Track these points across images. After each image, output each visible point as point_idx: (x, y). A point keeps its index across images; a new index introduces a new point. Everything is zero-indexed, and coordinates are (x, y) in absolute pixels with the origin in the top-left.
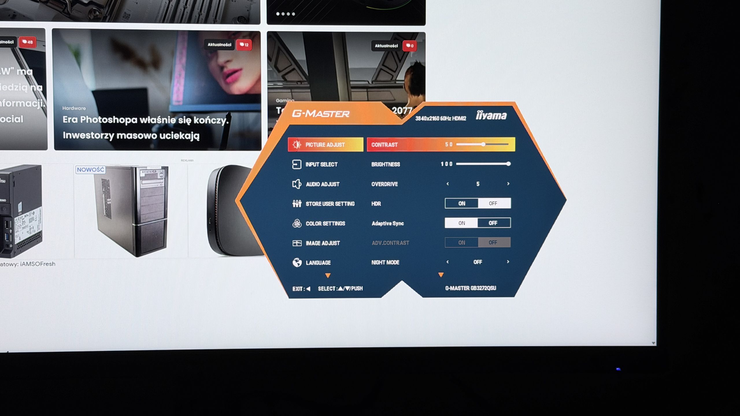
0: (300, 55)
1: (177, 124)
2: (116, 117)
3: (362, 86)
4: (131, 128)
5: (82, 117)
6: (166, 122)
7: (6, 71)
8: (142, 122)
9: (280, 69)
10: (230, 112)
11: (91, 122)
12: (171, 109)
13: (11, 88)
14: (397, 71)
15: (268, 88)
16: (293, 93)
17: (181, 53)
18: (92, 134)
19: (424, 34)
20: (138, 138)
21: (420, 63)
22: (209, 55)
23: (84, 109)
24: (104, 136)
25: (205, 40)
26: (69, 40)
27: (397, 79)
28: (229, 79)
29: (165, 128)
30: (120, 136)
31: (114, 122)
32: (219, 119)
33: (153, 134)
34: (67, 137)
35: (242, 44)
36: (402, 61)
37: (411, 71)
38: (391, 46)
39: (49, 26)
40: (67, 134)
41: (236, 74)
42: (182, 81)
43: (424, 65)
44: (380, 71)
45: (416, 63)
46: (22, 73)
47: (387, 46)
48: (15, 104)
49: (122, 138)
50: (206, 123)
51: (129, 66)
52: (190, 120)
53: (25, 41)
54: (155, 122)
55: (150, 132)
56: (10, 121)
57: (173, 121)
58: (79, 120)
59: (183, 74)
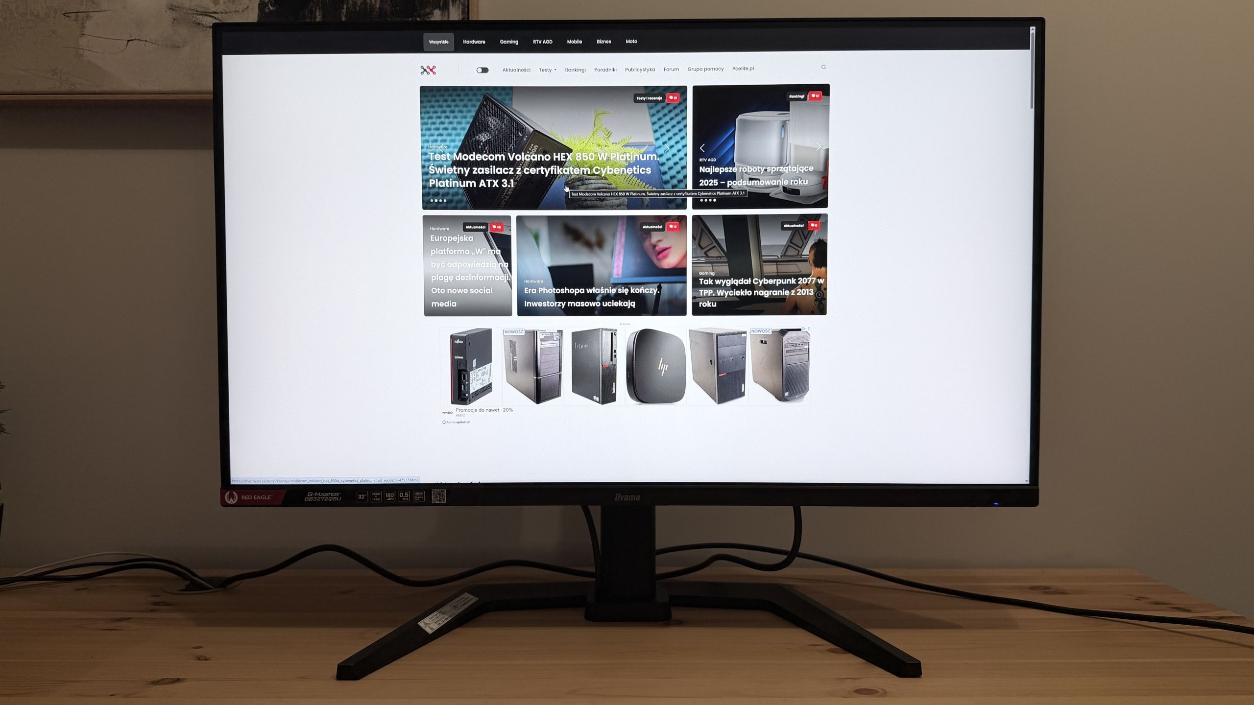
0: (720, 235)
1: (617, 294)
2: (567, 288)
3: (772, 260)
4: (580, 297)
5: (540, 288)
6: (608, 292)
7: (479, 251)
8: (588, 292)
9: (703, 247)
10: (660, 283)
11: (547, 292)
12: (612, 281)
13: (483, 265)
14: (802, 247)
15: (693, 263)
16: (714, 267)
17: (621, 235)
18: (548, 302)
19: (826, 215)
20: (585, 306)
21: (822, 240)
22: (644, 236)
23: (542, 282)
24: (557, 304)
25: (641, 223)
26: (529, 224)
27: (803, 254)
28: (661, 255)
29: (607, 298)
30: (570, 304)
31: (566, 293)
32: (651, 289)
33: (597, 303)
34: (528, 306)
35: (671, 226)
36: (807, 239)
37: (815, 247)
38: (798, 226)
39: (514, 214)
40: (528, 303)
41: (666, 251)
42: (622, 259)
43: (826, 242)
44: (788, 247)
45: (819, 240)
46: (492, 253)
47: (794, 226)
48: (486, 278)
49: (572, 306)
50: (641, 292)
51: (578, 246)
52: (628, 290)
53: (494, 227)
54: (599, 292)
55: (595, 300)
56: (482, 292)
57: (614, 291)
58: (537, 291)
59: (622, 251)
